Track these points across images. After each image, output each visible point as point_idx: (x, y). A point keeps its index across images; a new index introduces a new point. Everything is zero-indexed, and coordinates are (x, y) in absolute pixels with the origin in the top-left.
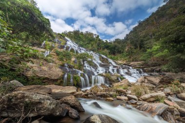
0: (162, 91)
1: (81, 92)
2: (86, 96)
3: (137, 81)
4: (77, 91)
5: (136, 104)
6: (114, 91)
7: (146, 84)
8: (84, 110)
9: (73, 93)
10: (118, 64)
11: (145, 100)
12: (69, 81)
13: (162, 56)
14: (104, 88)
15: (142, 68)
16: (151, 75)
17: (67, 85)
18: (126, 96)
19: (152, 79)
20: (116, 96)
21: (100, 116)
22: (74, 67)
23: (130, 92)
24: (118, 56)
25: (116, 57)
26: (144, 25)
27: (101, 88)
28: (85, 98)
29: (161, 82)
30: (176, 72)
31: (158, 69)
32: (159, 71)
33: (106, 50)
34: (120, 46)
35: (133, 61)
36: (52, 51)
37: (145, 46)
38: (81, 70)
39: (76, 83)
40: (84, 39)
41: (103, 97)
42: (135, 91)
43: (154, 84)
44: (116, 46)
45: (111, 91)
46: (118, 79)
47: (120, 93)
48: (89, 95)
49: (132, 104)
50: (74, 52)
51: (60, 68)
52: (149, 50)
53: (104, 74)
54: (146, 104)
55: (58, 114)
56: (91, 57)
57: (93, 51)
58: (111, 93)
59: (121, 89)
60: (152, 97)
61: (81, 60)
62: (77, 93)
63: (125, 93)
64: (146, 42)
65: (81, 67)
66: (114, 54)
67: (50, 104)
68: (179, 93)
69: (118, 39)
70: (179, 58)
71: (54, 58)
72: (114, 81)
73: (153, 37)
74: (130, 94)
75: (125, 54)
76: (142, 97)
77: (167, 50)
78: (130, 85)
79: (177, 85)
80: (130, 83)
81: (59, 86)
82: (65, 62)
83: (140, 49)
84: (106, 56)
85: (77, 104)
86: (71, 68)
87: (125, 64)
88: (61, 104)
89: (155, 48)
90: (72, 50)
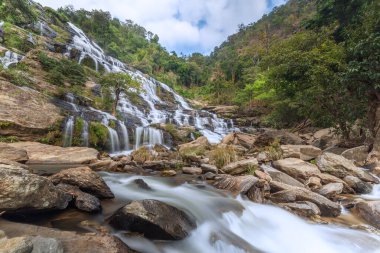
0: (255, 156)
1: (108, 160)
2: (121, 169)
3: (222, 142)
4: (99, 158)
5: (213, 178)
6: (179, 159)
7: (234, 147)
8: (112, 194)
9: (87, 163)
10: (193, 107)
11: (228, 172)
12: (80, 136)
13: (266, 99)
14: (161, 153)
15: (233, 118)
16: (245, 131)
17: (74, 145)
18: (199, 166)
19: (246, 138)
20: (181, 166)
21: (145, 203)
22: (92, 104)
23: (206, 160)
24: (195, 90)
25: (190, 92)
26: (247, 34)
27: (154, 152)
28: (117, 171)
29: (257, 143)
30: (278, 128)
31: (256, 122)
32: (257, 126)
33: (171, 74)
34: (200, 69)
35: (220, 103)
36: (29, 54)
37: (244, 77)
38: (111, 113)
39: (96, 141)
40: (121, 39)
41: (156, 169)
42: (216, 157)
43: (247, 147)
44: (192, 69)
45: (174, 158)
46: (189, 136)
47: (190, 161)
48: (127, 167)
49: (208, 179)
50: (94, 67)
51: (52, 102)
52: (248, 86)
53: (163, 125)
54: (229, 178)
55: (46, 204)
56: (137, 85)
57: (143, 71)
58: (173, 162)
59: (193, 154)
60: (240, 166)
61: (112, 89)
62: (99, 162)
63: (199, 162)
64: (246, 70)
65: (110, 105)
66: (187, 84)
67: (23, 185)
68: (276, 159)
69: (198, 54)
70: (286, 105)
71: (33, 73)
72: (181, 140)
73: (258, 63)
74: (207, 163)
75: (207, 87)
76: (225, 167)
77: (273, 90)
78: (209, 147)
79: (276, 147)
80: (210, 145)
81: (51, 147)
82: (67, 90)
83: (235, 81)
84: (171, 87)
85: (97, 183)
86: (86, 106)
87: (205, 109)
88: (55, 184)
89: (259, 83)
90: (88, 61)
